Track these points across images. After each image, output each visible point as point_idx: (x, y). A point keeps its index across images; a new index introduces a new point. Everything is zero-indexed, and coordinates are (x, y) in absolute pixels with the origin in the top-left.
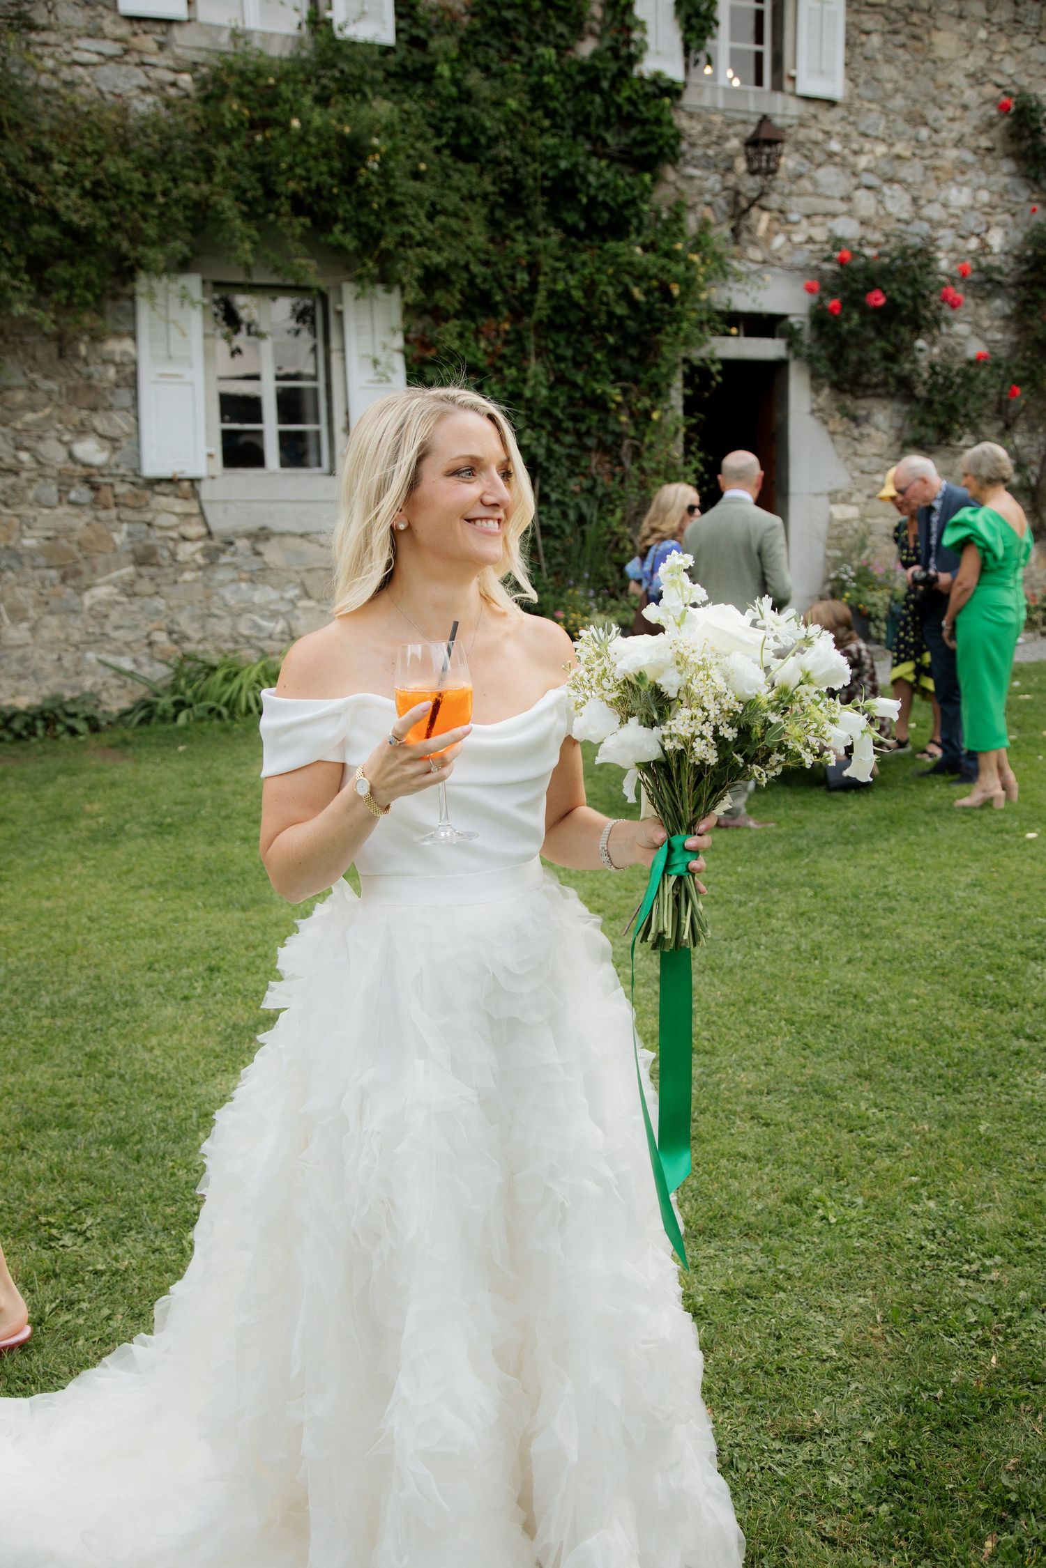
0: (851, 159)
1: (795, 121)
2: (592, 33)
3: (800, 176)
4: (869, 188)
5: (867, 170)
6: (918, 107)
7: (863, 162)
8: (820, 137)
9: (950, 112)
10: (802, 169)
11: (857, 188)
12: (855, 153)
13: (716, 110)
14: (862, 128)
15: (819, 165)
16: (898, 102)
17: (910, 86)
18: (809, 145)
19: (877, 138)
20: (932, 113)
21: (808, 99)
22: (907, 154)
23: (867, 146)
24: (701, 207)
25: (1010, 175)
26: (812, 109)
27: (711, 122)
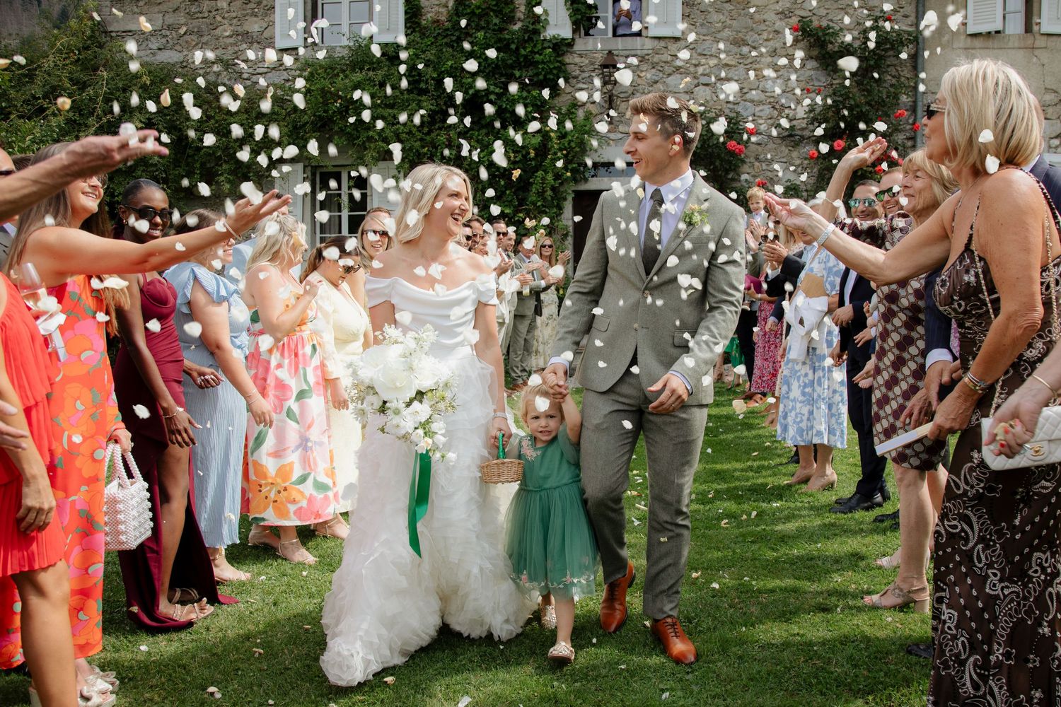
0: (692, 69)
1: (650, 52)
2: (519, 20)
3: (656, 82)
4: (707, 85)
5: (704, 75)
6: (740, 35)
7: (700, 70)
8: (669, 58)
9: (765, 36)
10: (656, 78)
11: (697, 86)
12: (696, 66)
13: (597, 51)
14: (699, 51)
15: (669, 75)
16: (727, 33)
17: (735, 23)
18: (663, 64)
19: (711, 55)
20: (750, 38)
21: (659, 38)
22: (733, 63)
23: (703, 61)
24: (588, 105)
25: (813, 69)
26: (663, 43)
27: (594, 58)
